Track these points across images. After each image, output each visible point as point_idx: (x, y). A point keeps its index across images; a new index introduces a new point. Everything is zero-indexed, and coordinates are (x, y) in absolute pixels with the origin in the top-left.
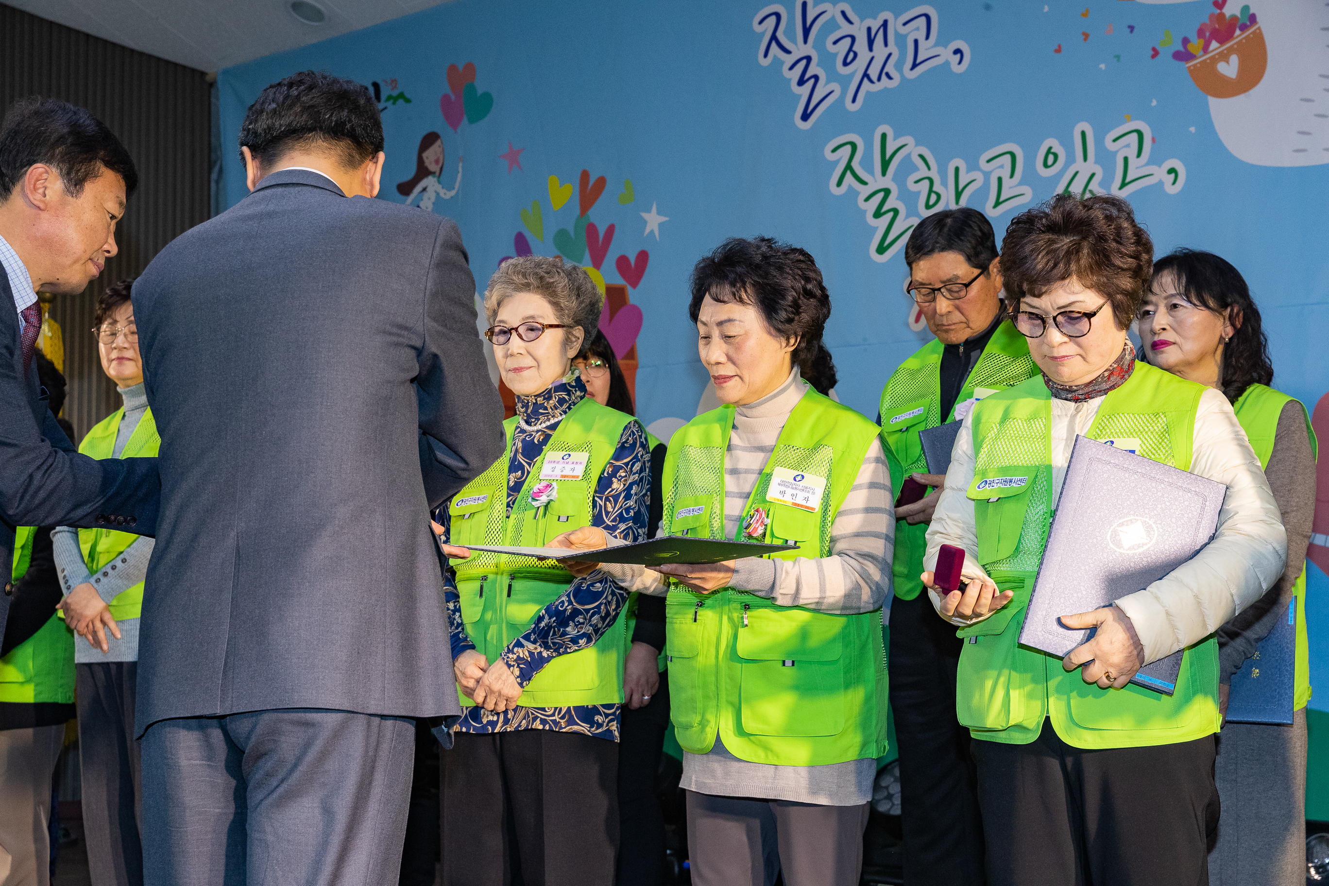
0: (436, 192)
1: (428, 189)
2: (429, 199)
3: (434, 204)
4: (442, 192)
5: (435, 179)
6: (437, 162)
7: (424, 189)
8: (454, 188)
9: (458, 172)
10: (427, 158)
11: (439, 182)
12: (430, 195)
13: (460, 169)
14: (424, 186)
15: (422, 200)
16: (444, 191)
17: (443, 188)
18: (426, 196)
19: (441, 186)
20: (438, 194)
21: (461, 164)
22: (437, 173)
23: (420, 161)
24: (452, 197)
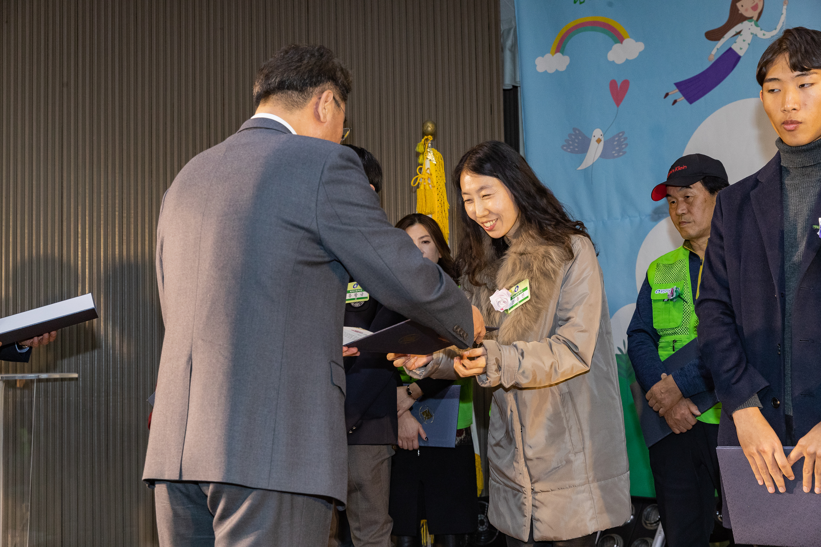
0: (752, 34)
1: (742, 33)
2: (744, 41)
3: (749, 44)
4: (760, 34)
5: (753, 23)
6: (755, 8)
7: (739, 33)
8: (775, 29)
9: (782, 14)
10: (742, 6)
11: (757, 25)
12: (747, 36)
13: (784, 11)
14: (738, 31)
15: (735, 42)
16: (763, 32)
17: (761, 30)
18: (739, 38)
19: (759, 28)
20: (755, 36)
21: (785, 7)
22: (755, 18)
23: (734, 9)
24: (772, 37)
